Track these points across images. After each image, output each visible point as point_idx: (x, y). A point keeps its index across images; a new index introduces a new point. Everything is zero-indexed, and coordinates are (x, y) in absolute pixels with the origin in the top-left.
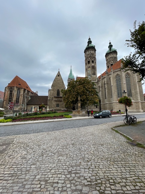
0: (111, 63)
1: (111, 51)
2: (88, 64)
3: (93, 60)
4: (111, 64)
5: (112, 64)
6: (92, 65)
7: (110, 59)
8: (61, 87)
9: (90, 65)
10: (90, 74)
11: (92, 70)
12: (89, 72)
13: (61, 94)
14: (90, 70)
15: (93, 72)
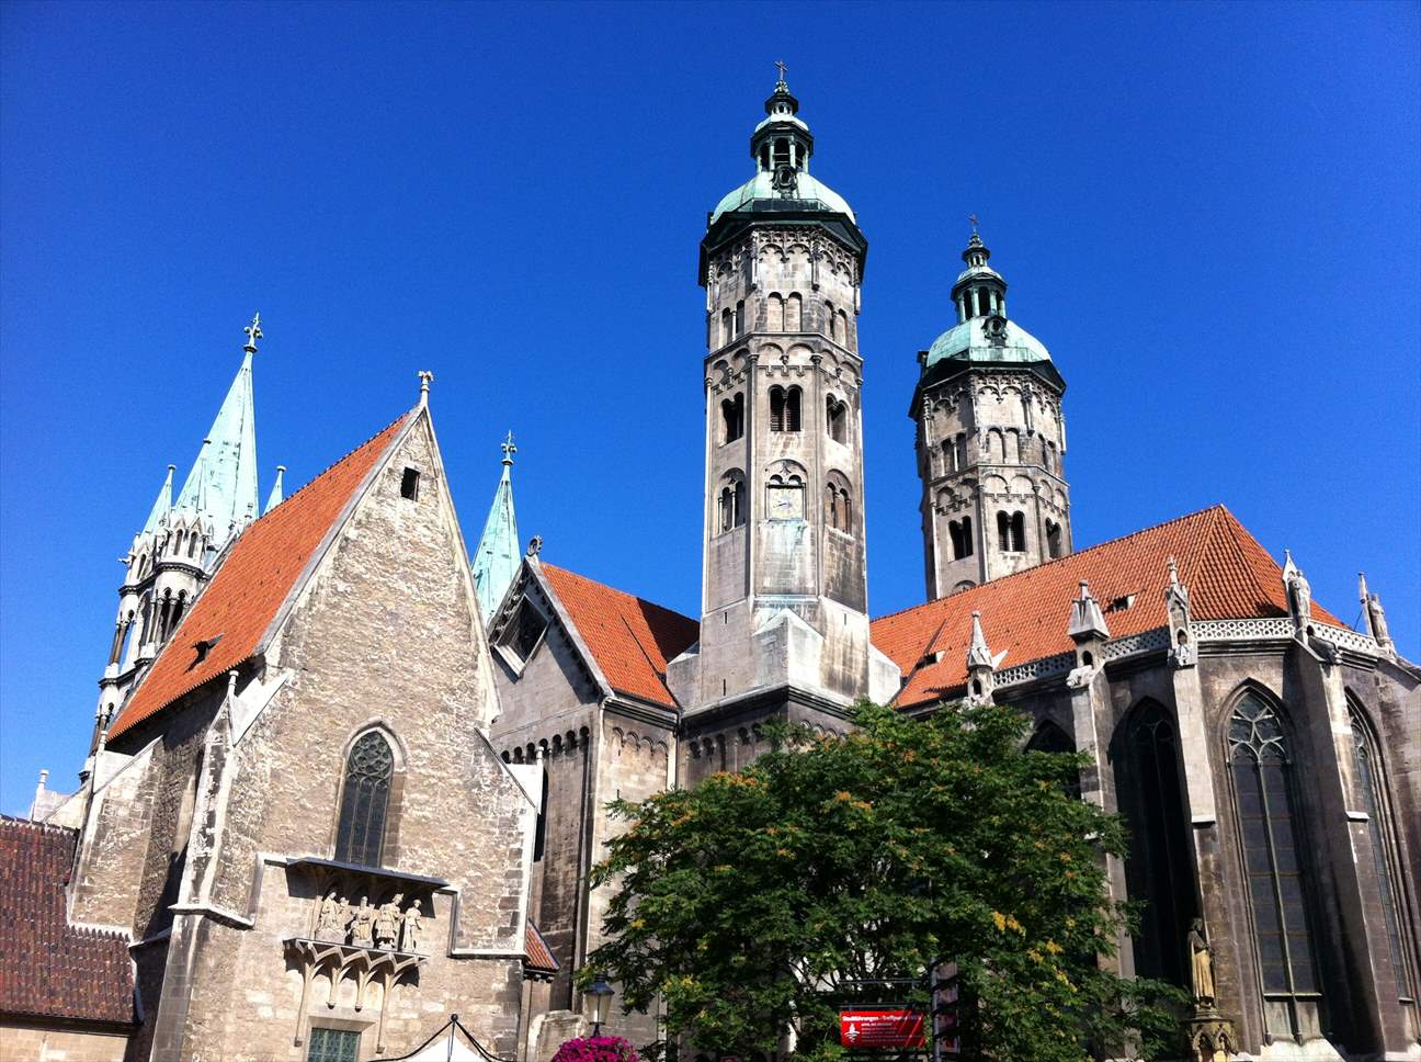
0: (1008, 496)
1: (1010, 356)
2: (776, 425)
3: (840, 395)
4: (1002, 516)
5: (1019, 516)
6: (830, 463)
7: (988, 442)
8: (438, 697)
9: (802, 449)
10: (797, 573)
11: (832, 534)
12: (790, 547)
13: (418, 822)
14: (801, 529)
15: (840, 558)
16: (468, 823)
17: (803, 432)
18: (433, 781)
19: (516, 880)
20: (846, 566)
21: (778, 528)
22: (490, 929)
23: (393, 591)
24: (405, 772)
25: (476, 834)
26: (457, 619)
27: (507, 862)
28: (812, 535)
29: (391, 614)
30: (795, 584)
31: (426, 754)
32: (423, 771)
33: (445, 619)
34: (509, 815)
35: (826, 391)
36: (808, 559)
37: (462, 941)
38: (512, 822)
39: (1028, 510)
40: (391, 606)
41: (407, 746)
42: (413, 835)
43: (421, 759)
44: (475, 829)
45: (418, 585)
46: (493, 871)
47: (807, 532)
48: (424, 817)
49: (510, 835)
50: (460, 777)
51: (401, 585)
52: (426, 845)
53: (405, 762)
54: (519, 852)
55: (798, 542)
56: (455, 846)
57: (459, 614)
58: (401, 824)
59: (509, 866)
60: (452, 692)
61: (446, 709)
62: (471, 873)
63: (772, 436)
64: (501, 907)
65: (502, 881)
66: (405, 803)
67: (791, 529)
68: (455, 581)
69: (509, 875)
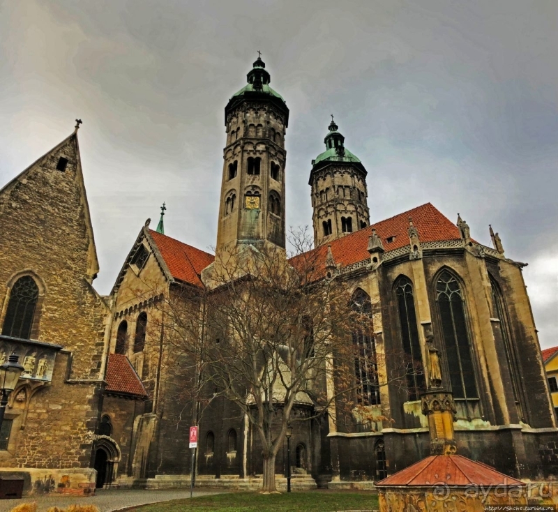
0: (346, 211)
1: (346, 160)
2: (250, 172)
3: (277, 163)
4: (343, 219)
5: (350, 219)
6: (271, 187)
7: (338, 190)
8: (64, 261)
9: (260, 181)
10: (256, 230)
11: (271, 215)
12: (253, 220)
13: (51, 319)
14: (258, 212)
15: (274, 225)
16: (79, 321)
17: (261, 175)
18: (60, 300)
19: (100, 347)
20: (277, 229)
21: (249, 212)
22: (87, 370)
23: (44, 210)
24: (44, 296)
25: (82, 326)
26: (78, 227)
27: (97, 339)
28: (263, 215)
29: (41, 220)
30: (254, 234)
31: (56, 288)
32: (54, 296)
33: (72, 227)
34: (99, 317)
35: (271, 160)
36: (261, 224)
37: (73, 376)
38: (101, 320)
39: (354, 217)
40: (42, 217)
41: (45, 284)
42: (47, 325)
43: (54, 291)
44: (82, 324)
45: (59, 209)
46: (90, 343)
47: (261, 214)
48: (54, 317)
49: (99, 326)
50: (75, 299)
51: (50, 208)
52: (55, 330)
53: (44, 291)
54: (103, 334)
55: (257, 218)
56: (71, 331)
57: (79, 225)
58: (41, 320)
59: (97, 340)
60: (73, 260)
61: (69, 268)
62: (79, 344)
63: (247, 176)
64: (93, 360)
65: (94, 347)
66: (44, 310)
67: (254, 213)
68: (79, 209)
69: (98, 345)
